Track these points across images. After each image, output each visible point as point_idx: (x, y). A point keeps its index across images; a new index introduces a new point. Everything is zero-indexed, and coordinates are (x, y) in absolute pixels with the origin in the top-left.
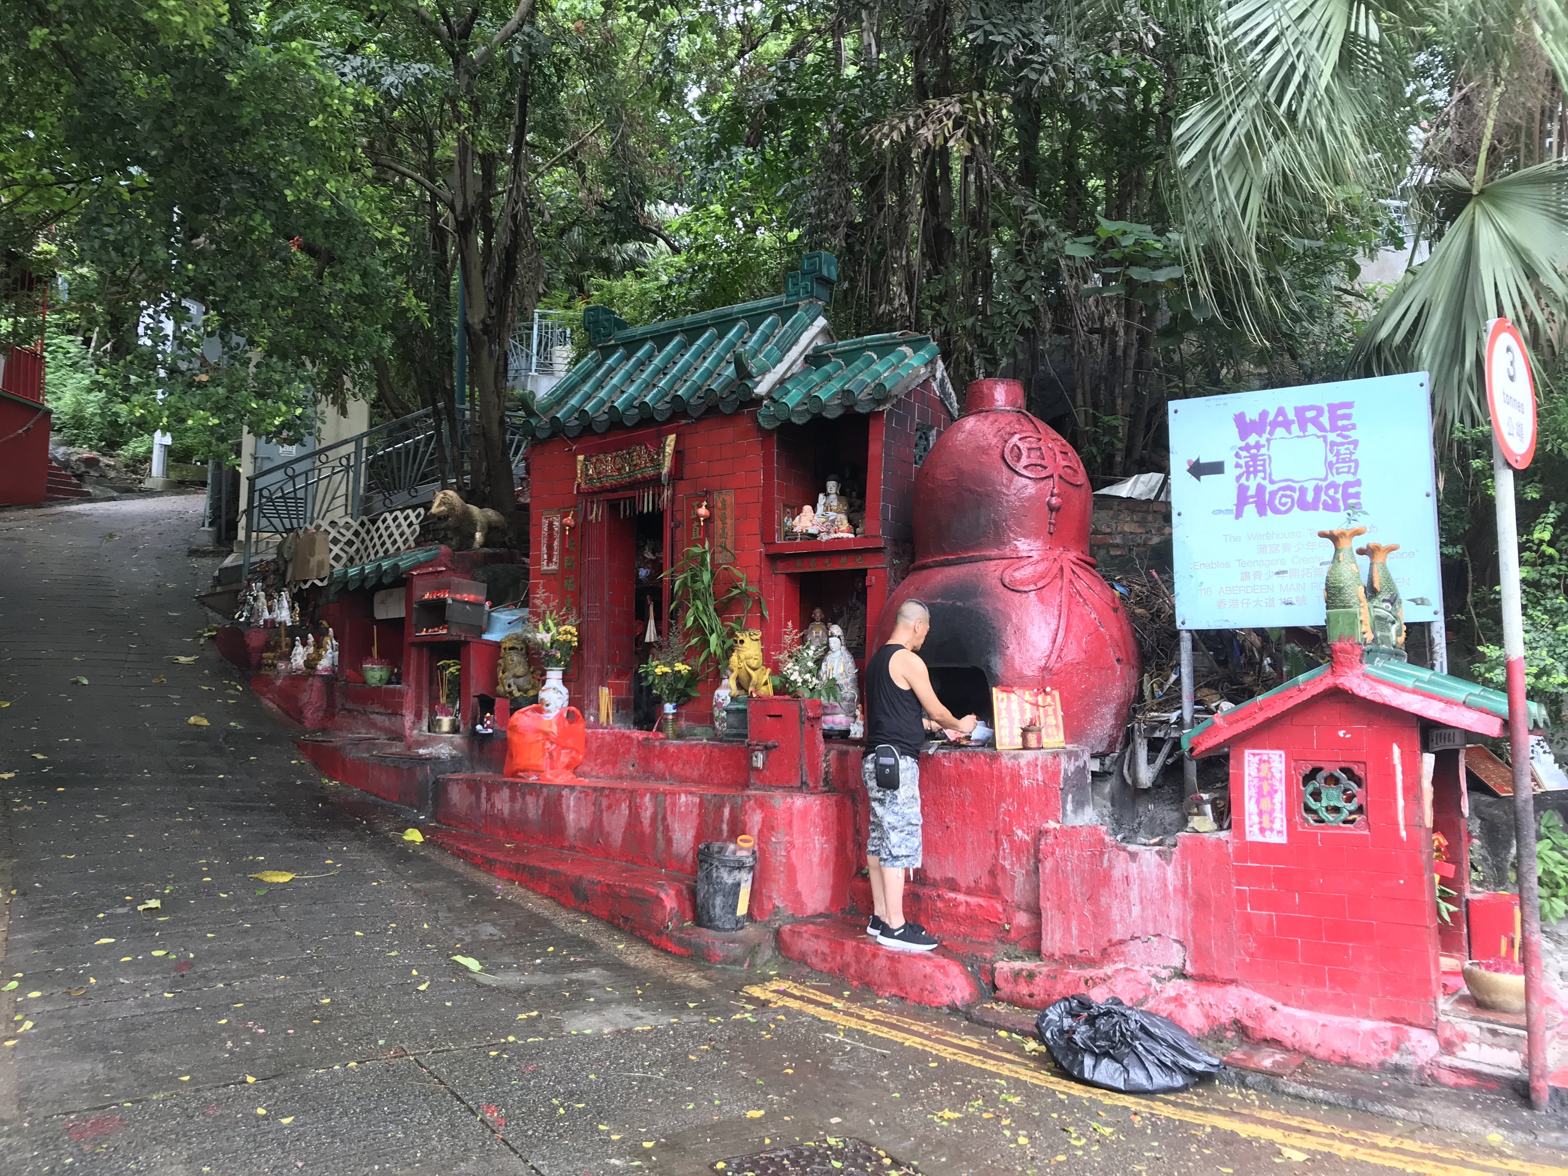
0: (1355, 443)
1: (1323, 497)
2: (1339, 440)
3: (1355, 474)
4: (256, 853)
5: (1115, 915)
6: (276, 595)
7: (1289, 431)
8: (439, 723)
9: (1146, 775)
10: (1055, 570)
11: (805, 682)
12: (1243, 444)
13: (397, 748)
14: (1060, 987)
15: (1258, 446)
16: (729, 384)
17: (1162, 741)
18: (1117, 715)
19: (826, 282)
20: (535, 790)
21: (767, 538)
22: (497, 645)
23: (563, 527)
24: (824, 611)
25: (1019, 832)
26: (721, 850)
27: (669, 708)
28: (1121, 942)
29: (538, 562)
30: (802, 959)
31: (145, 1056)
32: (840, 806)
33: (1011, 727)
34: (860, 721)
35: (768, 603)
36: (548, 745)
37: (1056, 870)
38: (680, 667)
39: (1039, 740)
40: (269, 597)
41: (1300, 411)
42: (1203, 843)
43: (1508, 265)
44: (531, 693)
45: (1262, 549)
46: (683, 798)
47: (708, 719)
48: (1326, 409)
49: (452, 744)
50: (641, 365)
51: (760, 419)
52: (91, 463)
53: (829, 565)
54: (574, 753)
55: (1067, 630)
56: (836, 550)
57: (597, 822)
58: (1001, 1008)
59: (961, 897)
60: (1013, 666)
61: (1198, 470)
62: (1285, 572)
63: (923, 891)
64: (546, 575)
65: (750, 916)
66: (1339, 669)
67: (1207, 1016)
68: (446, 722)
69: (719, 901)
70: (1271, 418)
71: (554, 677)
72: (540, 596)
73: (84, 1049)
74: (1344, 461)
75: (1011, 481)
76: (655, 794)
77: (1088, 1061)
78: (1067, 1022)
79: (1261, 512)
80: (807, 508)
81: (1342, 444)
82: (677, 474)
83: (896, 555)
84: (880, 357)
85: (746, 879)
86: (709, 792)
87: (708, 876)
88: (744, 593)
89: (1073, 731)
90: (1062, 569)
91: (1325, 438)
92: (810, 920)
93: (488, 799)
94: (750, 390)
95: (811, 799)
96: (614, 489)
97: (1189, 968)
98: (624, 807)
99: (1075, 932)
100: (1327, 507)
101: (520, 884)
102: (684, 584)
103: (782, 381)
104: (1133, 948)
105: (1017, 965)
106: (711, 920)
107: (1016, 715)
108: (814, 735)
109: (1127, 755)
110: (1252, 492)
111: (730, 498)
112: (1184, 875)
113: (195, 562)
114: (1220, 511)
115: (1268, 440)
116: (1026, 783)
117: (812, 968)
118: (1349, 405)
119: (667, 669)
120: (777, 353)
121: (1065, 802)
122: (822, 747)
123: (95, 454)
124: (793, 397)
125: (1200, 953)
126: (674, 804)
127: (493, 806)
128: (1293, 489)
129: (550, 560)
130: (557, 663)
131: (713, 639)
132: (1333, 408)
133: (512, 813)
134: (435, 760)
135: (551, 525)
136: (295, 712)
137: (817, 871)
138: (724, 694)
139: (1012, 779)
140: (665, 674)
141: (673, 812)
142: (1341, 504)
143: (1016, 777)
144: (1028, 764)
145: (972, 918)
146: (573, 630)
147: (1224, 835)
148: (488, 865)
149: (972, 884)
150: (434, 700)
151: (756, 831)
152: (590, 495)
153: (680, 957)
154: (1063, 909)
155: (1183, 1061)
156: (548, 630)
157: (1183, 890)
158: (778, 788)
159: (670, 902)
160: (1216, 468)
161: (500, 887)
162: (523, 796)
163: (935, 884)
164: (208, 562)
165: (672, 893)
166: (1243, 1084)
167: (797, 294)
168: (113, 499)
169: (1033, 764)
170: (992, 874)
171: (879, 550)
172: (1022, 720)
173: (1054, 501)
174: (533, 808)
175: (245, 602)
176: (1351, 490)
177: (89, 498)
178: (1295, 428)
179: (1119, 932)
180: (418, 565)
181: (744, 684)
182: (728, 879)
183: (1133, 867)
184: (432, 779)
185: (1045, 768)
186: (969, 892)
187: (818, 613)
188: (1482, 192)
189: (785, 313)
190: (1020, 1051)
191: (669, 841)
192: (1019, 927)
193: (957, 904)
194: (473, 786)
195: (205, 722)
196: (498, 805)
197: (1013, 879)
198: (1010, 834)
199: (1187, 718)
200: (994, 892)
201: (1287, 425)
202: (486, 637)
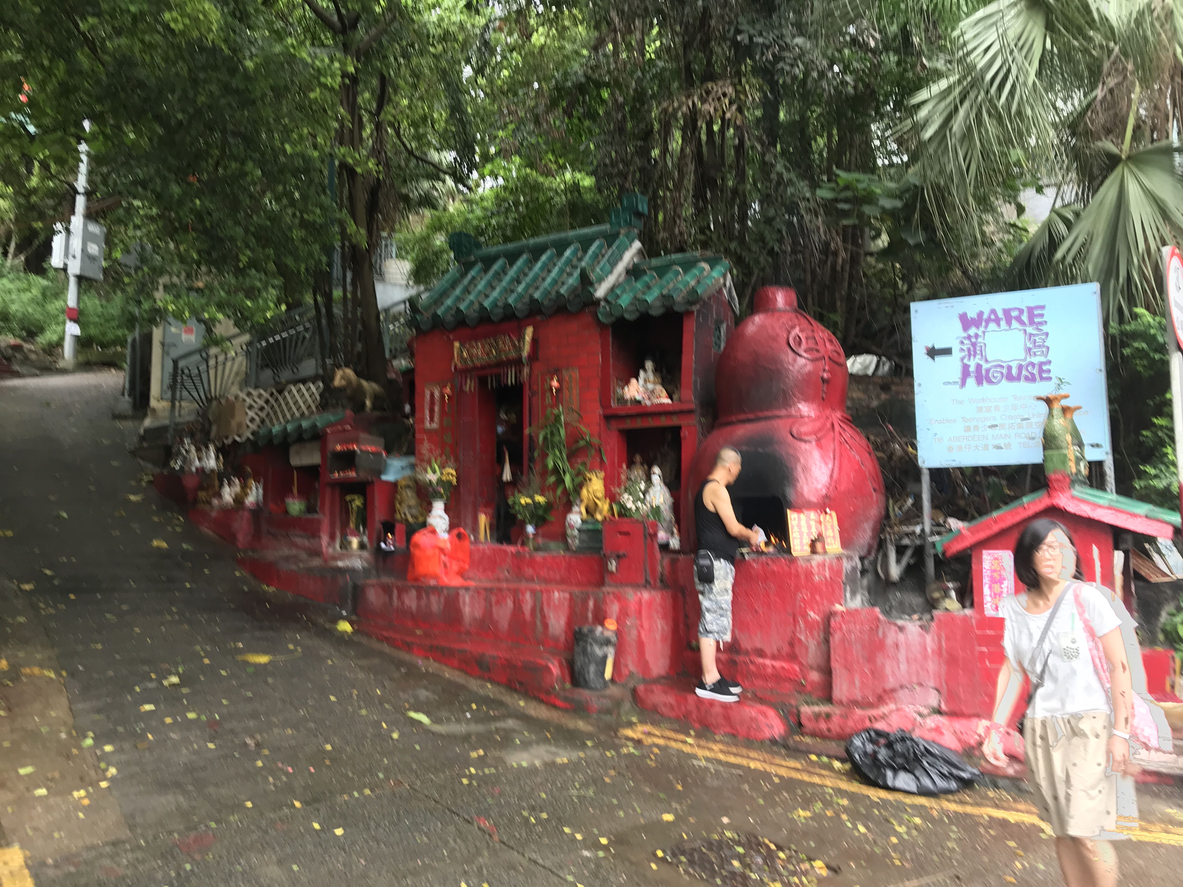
0: (1047, 334)
1: (1024, 373)
2: (1035, 332)
3: (1046, 356)
4: (235, 641)
5: (888, 670)
6: (204, 449)
7: (999, 325)
8: (350, 543)
9: (895, 571)
10: (829, 425)
11: (637, 509)
12: (965, 335)
13: (316, 562)
14: (851, 723)
15: (977, 336)
16: (573, 290)
17: (906, 547)
18: (874, 530)
19: (639, 215)
20: (437, 590)
21: (605, 402)
22: (394, 485)
23: (442, 396)
24: (643, 457)
25: (812, 614)
26: (592, 631)
27: (530, 529)
28: (893, 690)
29: (422, 421)
30: (655, 709)
31: (212, 790)
32: (675, 598)
33: (801, 539)
34: (677, 536)
35: (606, 451)
36: (443, 557)
37: (843, 640)
38: (540, 499)
39: (824, 548)
40: (198, 450)
41: (1007, 312)
42: (953, 618)
43: (1149, 210)
44: (421, 519)
45: (980, 409)
46: (556, 594)
47: (563, 537)
48: (1025, 310)
49: (360, 557)
50: (498, 276)
51: (600, 316)
52: (17, 348)
53: (651, 423)
54: (462, 564)
55: (840, 469)
56: (660, 412)
57: (488, 614)
58: (808, 740)
59: (768, 662)
60: (802, 495)
61: (933, 353)
62: (996, 426)
63: (739, 658)
64: (429, 432)
65: (612, 680)
66: (1054, 494)
67: (959, 740)
68: (355, 542)
69: (592, 668)
70: (985, 316)
71: (439, 507)
72: (425, 447)
73: (163, 786)
74: (1039, 346)
75: (795, 360)
76: (533, 592)
77: (889, 774)
78: (870, 748)
79: (979, 382)
80: (633, 381)
81: (1037, 335)
82: (534, 356)
83: (703, 415)
84: (686, 271)
85: (611, 652)
86: (576, 591)
87: (584, 652)
88: (589, 444)
89: (846, 541)
90: (833, 425)
91: (1025, 331)
92: (656, 681)
93: (399, 597)
94: (592, 295)
95: (654, 593)
96: (483, 368)
97: (944, 707)
98: (510, 603)
99: (857, 683)
100: (1027, 379)
101: (434, 660)
102: (545, 438)
103: (612, 289)
104: (902, 694)
105: (816, 709)
106: (586, 682)
107: (805, 529)
108: (653, 547)
109: (880, 558)
110: (972, 369)
111: (575, 374)
112: (940, 642)
113: (120, 425)
114: (949, 383)
115: (984, 333)
116: (817, 578)
117: (662, 715)
118: (1043, 307)
119: (529, 501)
120: (608, 267)
121: (845, 591)
122: (658, 555)
123: (19, 341)
124: (625, 301)
125: (951, 696)
126: (549, 599)
127: (403, 603)
128: (1002, 367)
129: (432, 419)
130: (441, 497)
131: (567, 479)
132: (1030, 310)
133: (419, 606)
134: (352, 571)
135: (432, 395)
136: (230, 537)
137: (659, 645)
138: (575, 518)
139: (806, 577)
140: (527, 504)
141: (549, 605)
142: (1037, 376)
143: (809, 574)
144: (819, 565)
145: (778, 677)
146: (454, 473)
147: (968, 612)
148: (408, 647)
149: (776, 651)
150: (345, 525)
151: (615, 616)
152: (464, 372)
153: (566, 710)
154: (849, 668)
155: (955, 771)
156: (434, 472)
157: (939, 652)
158: (627, 585)
159: (556, 671)
160: (947, 351)
161: (423, 664)
162: (428, 596)
163: (747, 653)
164: (129, 424)
165: (556, 663)
166: (996, 786)
167: (619, 224)
168: (37, 375)
169: (822, 565)
170: (791, 644)
171: (690, 412)
172: (809, 533)
173: (825, 375)
174: (436, 604)
175: (179, 453)
176: (1045, 368)
177: (17, 375)
178: (1003, 323)
179: (891, 682)
180: (331, 425)
181: (591, 510)
182: (598, 651)
183: (901, 637)
184: (350, 584)
185: (831, 568)
186: (774, 657)
187: (638, 458)
188: (1129, 158)
189: (610, 239)
190: (831, 768)
191: (546, 626)
192: (812, 683)
193: (764, 666)
194: (387, 590)
195: (164, 545)
196: (407, 602)
197: (807, 649)
198: (805, 615)
199: (927, 529)
200: (792, 657)
201: (997, 321)
202: (384, 478)
